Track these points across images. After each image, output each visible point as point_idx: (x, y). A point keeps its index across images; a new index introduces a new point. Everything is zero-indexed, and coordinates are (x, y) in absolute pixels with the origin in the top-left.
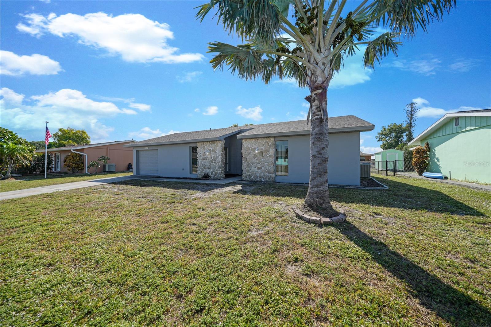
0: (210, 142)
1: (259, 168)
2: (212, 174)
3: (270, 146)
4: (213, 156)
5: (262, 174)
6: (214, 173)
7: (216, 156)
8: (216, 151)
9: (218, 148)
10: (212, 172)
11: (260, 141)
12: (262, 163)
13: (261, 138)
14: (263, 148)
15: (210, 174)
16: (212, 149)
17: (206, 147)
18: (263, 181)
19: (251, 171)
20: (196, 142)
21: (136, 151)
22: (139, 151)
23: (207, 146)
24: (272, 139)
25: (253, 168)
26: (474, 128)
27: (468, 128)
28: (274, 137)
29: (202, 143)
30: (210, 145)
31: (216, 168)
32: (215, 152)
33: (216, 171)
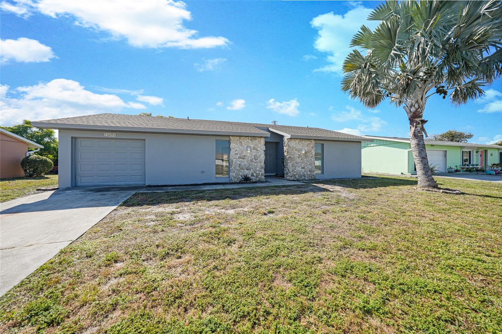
0: (250, 138)
1: (303, 168)
2: (252, 175)
3: (312, 147)
4: (253, 154)
5: (305, 173)
6: (255, 174)
7: (258, 155)
8: (259, 149)
9: (259, 145)
10: (252, 173)
11: (303, 142)
12: (305, 163)
13: (305, 139)
14: (306, 149)
15: (250, 176)
16: (252, 146)
17: (243, 143)
18: (307, 179)
19: (295, 170)
20: (229, 136)
21: (72, 137)
22: (75, 138)
23: (246, 142)
24: (313, 142)
25: (297, 168)
26: (376, 145)
27: (371, 145)
28: (315, 140)
29: (238, 138)
30: (250, 141)
31: (258, 169)
32: (257, 150)
33: (257, 172)
